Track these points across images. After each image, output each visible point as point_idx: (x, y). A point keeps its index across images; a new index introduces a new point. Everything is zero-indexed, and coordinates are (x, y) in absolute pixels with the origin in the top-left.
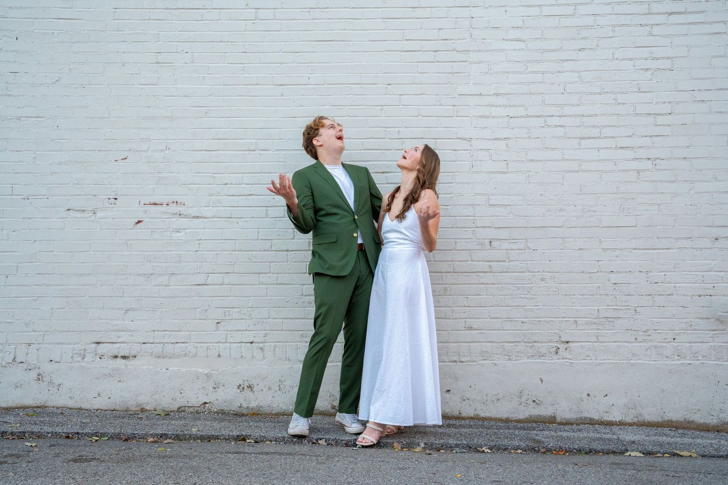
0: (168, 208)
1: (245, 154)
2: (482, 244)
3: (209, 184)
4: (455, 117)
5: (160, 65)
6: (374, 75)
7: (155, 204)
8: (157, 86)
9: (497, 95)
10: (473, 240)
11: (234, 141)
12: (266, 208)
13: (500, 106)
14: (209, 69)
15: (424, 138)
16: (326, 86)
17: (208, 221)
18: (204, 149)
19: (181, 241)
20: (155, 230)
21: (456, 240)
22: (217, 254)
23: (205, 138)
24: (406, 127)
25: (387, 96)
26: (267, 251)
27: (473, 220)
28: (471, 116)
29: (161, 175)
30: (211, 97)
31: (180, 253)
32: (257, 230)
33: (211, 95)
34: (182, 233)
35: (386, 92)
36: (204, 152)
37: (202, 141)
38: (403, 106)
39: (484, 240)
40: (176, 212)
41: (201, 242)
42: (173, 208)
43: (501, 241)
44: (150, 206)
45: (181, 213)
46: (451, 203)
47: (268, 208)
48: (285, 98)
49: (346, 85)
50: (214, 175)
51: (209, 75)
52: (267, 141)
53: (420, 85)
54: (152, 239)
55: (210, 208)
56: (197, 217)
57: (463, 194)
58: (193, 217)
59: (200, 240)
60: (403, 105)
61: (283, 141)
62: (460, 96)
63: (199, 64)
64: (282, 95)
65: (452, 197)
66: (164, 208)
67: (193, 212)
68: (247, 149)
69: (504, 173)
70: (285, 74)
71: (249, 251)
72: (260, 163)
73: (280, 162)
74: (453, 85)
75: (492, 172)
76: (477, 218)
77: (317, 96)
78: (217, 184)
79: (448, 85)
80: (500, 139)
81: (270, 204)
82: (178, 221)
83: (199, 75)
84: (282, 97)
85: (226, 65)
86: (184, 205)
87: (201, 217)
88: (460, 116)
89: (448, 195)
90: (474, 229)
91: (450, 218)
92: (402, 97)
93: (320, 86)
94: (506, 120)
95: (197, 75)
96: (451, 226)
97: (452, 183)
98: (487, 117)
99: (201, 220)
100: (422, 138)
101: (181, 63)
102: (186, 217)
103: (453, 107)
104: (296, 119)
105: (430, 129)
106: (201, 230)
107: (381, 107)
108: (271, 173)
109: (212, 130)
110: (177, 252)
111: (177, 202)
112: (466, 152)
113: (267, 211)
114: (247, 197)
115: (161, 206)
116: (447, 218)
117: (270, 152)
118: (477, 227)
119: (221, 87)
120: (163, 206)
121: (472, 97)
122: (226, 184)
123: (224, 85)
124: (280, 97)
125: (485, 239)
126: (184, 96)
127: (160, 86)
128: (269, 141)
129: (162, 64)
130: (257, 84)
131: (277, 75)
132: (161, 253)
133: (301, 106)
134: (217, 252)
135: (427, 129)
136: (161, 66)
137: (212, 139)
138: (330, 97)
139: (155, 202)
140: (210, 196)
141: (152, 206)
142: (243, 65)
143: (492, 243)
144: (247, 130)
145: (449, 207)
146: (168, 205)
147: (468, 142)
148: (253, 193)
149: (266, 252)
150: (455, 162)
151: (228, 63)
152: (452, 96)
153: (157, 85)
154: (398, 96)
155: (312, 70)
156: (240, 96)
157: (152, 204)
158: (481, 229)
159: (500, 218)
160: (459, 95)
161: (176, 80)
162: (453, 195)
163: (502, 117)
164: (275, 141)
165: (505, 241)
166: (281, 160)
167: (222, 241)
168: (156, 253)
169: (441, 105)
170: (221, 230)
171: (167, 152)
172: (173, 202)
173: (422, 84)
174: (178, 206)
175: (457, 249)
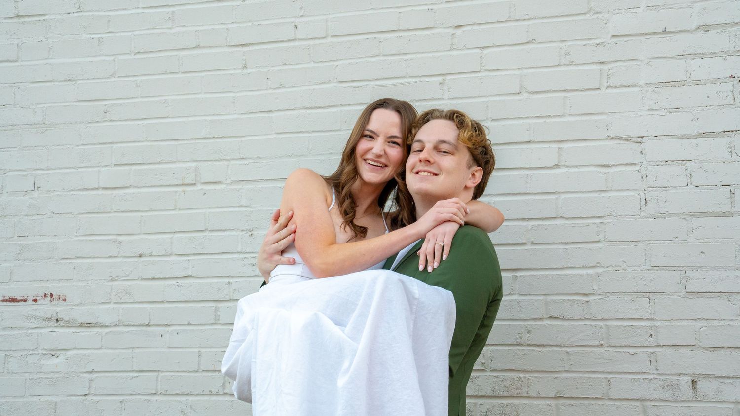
0: (35, 307)
1: (176, 192)
2: (672, 387)
3: (110, 257)
4: (603, 89)
5: (22, 20)
6: (426, 8)
7: (13, 300)
8: (17, 64)
9: (707, 28)
10: (651, 377)
11: (157, 166)
12: (213, 304)
13: (714, 55)
14: (109, 21)
15: (535, 142)
16: (329, 40)
17: (106, 333)
18: (102, 185)
19: (57, 375)
20: (11, 353)
21: (609, 376)
22: (122, 402)
23: (103, 164)
24: (493, 120)
25: (455, 53)
26: (217, 394)
27: (650, 327)
28: (642, 82)
29: (23, 241)
30: (113, 80)
31: (53, 399)
32: (197, 350)
33: (113, 75)
34: (61, 359)
35: (452, 44)
36: (100, 192)
37: (97, 169)
38: (487, 74)
39: (676, 377)
40: (49, 316)
41: (94, 375)
42: (46, 308)
43: (722, 380)
44: (5, 303)
45: (59, 316)
46: (596, 288)
47: (220, 305)
48: (249, 71)
49: (369, 36)
50: (121, 238)
51: (110, 35)
52: (217, 163)
53: (526, 23)
54: (6, 371)
55: (111, 306)
56: (89, 325)
57: (624, 266)
58: (82, 325)
59: (92, 372)
60: (487, 70)
61: (247, 162)
62: (615, 40)
63: (91, 14)
64: (245, 67)
65: (599, 275)
66: (27, 308)
67: (80, 314)
68: (180, 182)
69: (724, 215)
70: (250, 21)
71: (183, 394)
72: (204, 211)
73: (241, 206)
74: (600, 16)
75: (693, 215)
76: (658, 324)
77: (312, 64)
78: (125, 257)
79: (587, 16)
80: (712, 134)
81: (221, 296)
82: (55, 333)
83: (92, 36)
84: (245, 71)
85: (140, 11)
86: (65, 300)
87: (96, 325)
88: (616, 87)
89: (590, 271)
90: (651, 350)
91: (593, 323)
92: (486, 51)
93: (317, 42)
94: (728, 86)
95: (88, 36)
96: (596, 343)
97: (598, 242)
98: (681, 84)
99: (96, 330)
100: (529, 142)
101: (60, 14)
102: (69, 324)
103: (599, 67)
104: (271, 115)
105: (548, 120)
106: (96, 352)
107: (440, 79)
108: (225, 230)
109: (115, 146)
110: (50, 398)
111: (52, 295)
112: (630, 168)
113: (217, 309)
114: (180, 282)
115: (23, 303)
116: (587, 323)
117: (223, 187)
118: (659, 346)
119: (132, 56)
120: (26, 303)
121: (643, 38)
122: (140, 256)
123: (136, 54)
124: (240, 71)
125: (679, 375)
126: (65, 81)
127: (24, 63)
128: (221, 163)
129: (26, 19)
130: (197, 47)
131: (235, 25)
132: (21, 400)
133: (282, 86)
134: (121, 398)
135: (541, 121)
136: (23, 23)
137: (115, 165)
138: (336, 63)
139: (13, 295)
140: (113, 280)
141: (9, 303)
142: (172, 9)
143: (699, 385)
144: (180, 142)
145: (591, 298)
146: (35, 300)
147: (635, 146)
148: (190, 273)
149: (214, 398)
150: (603, 194)
151: (143, 8)
152: (598, 41)
153: (16, 61)
154: (478, 51)
155: (301, 9)
156: (166, 73)
157: (7, 301)
158: (670, 351)
159: (715, 323)
160: (613, 36)
161: (50, 48)
162: (600, 270)
163: (716, 81)
164: (233, 162)
165: (731, 381)
166: (243, 202)
167: (132, 374)
168: (11, 400)
169: (571, 63)
170: (130, 351)
171: (36, 194)
172: (45, 296)
173: (529, 19)
174: (54, 302)
175: (612, 397)
